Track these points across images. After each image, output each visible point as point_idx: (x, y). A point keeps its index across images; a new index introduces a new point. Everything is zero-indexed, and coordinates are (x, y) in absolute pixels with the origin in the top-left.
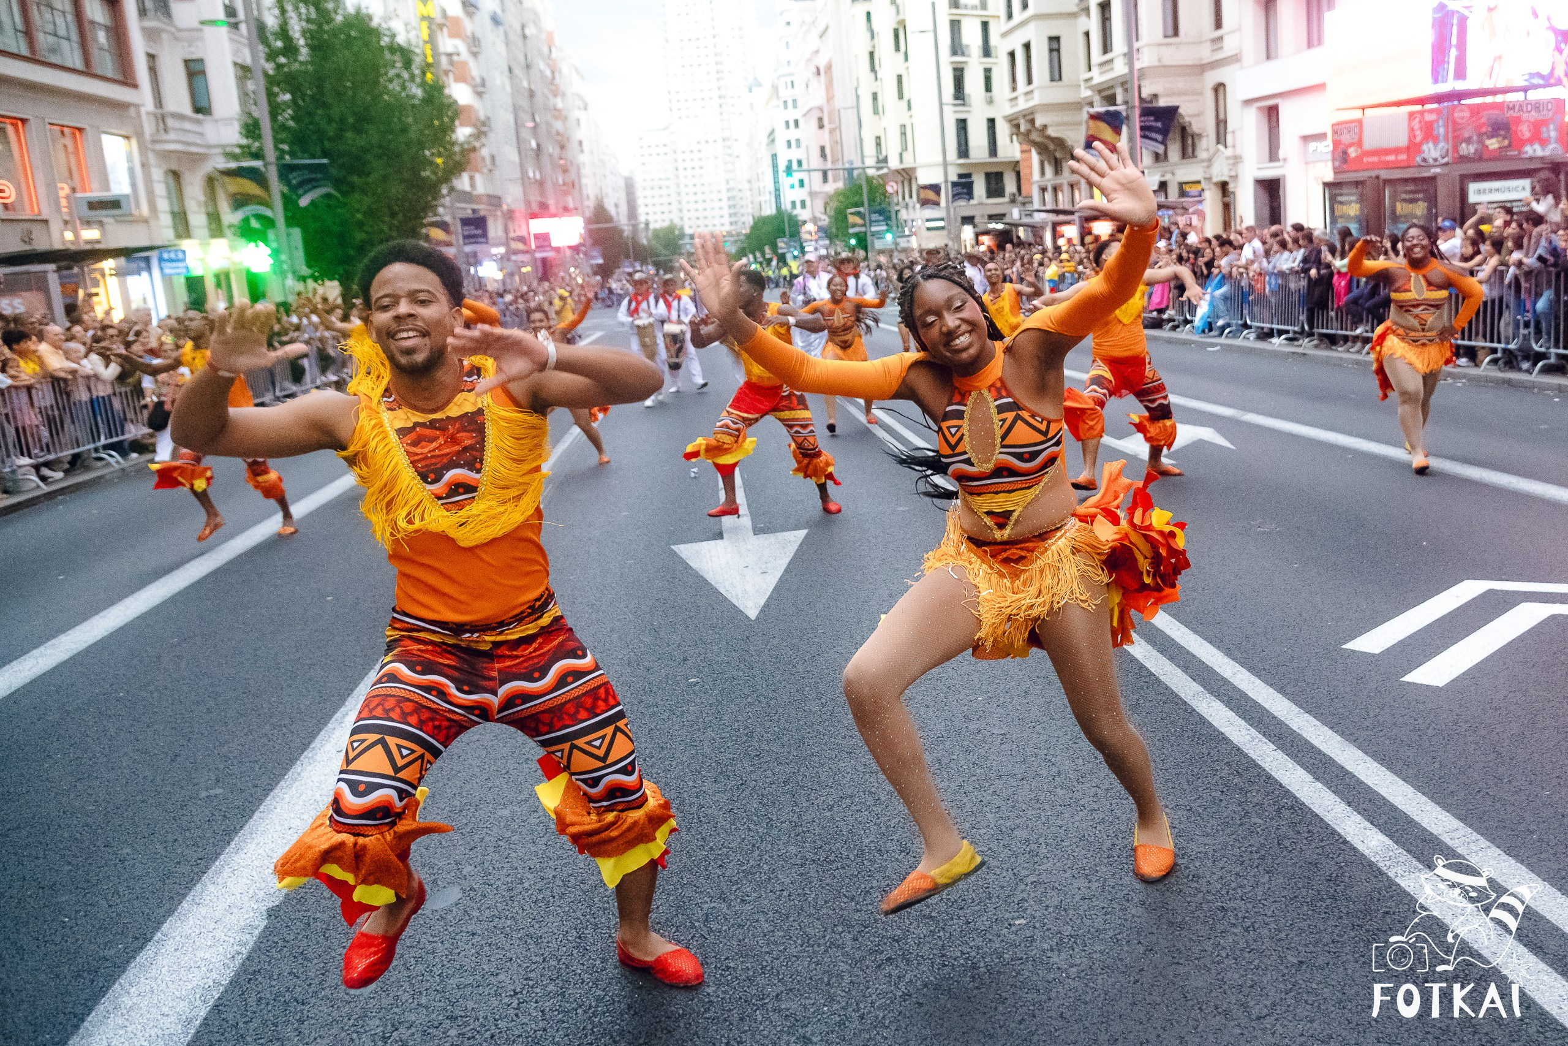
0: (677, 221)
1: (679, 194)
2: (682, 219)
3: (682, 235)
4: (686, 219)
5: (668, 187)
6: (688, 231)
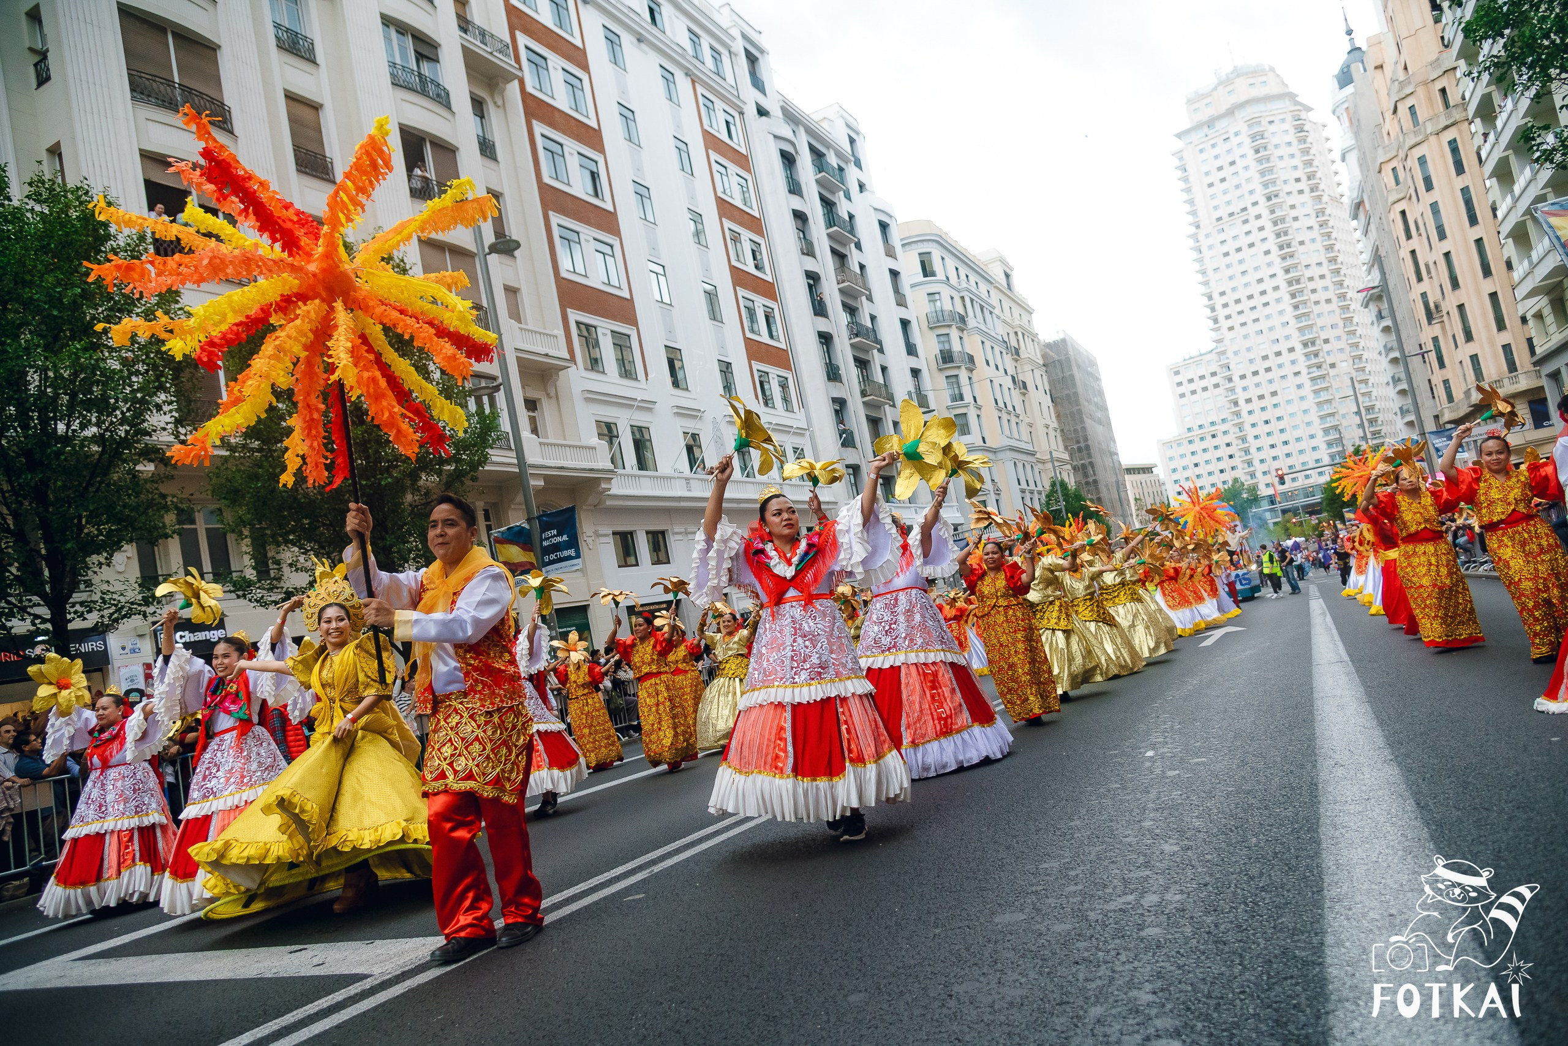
0: (1248, 482)
1: (1244, 439)
2: (1252, 475)
3: (1255, 500)
4: (1259, 474)
5: (1225, 433)
6: (1264, 491)
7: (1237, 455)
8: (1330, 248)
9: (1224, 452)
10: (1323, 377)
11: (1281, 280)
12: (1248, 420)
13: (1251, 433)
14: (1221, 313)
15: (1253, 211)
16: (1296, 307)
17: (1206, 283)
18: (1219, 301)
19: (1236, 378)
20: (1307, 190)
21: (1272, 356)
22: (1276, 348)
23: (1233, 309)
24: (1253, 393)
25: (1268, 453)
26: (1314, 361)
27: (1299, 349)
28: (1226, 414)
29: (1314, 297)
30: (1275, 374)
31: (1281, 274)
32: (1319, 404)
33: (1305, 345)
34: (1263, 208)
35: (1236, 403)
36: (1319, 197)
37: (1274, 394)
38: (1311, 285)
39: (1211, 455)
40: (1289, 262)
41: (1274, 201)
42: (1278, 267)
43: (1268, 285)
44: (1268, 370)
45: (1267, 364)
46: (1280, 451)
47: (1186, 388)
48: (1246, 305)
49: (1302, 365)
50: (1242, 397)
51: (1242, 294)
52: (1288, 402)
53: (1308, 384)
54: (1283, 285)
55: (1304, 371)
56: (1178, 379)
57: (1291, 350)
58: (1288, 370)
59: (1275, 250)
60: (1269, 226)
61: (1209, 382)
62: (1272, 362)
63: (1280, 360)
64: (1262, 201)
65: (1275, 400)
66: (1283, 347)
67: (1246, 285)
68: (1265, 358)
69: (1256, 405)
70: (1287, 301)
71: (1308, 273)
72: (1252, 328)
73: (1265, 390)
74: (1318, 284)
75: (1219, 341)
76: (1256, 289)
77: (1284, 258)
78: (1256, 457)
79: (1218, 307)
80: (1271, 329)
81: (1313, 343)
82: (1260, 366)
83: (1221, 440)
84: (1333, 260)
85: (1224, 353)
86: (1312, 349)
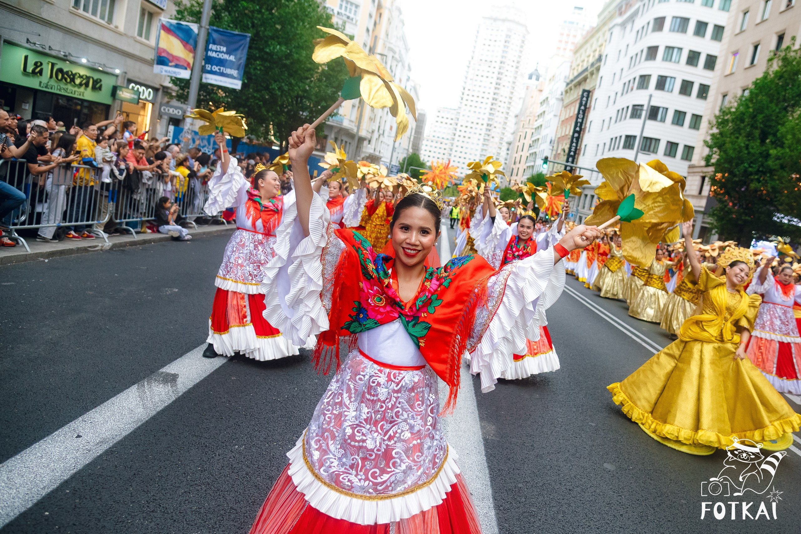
7: (446, 154)
8: (512, 93)
9: (442, 151)
10: (488, 140)
11: (491, 96)
12: (456, 143)
13: (455, 148)
14: (465, 97)
15: (494, 64)
16: (491, 109)
17: (465, 82)
18: (466, 92)
19: (459, 125)
20: (515, 67)
21: (475, 123)
22: (478, 121)
23: (470, 98)
24: (463, 134)
26: (488, 133)
27: (485, 126)
28: (449, 137)
29: (498, 109)
30: (473, 131)
31: (492, 93)
32: (482, 150)
33: (488, 125)
34: (497, 65)
35: (455, 135)
36: (517, 72)
37: (469, 138)
38: (500, 104)
39: (437, 150)
40: (496, 91)
41: (502, 65)
42: (492, 91)
43: (486, 96)
44: (471, 128)
45: (472, 125)
47: (440, 119)
48: (475, 99)
49: (483, 132)
50: (458, 133)
51: (476, 94)
52: (473, 143)
53: (482, 140)
54: (491, 99)
55: (483, 135)
56: (439, 114)
57: (482, 125)
58: (478, 131)
59: (494, 84)
60: (496, 73)
61: (449, 121)
62: (474, 126)
63: (477, 126)
64: (499, 62)
65: (468, 140)
66: (480, 122)
67: (479, 91)
68: (472, 123)
69: (461, 139)
70: (490, 105)
71: (501, 99)
72: (473, 109)
73: (467, 135)
74: (502, 104)
75: (460, 108)
76: (481, 95)
79: (465, 94)
80: (479, 113)
81: (491, 125)
82: (470, 125)
83: (443, 146)
84: (511, 98)
85: (459, 113)
86: (489, 128)
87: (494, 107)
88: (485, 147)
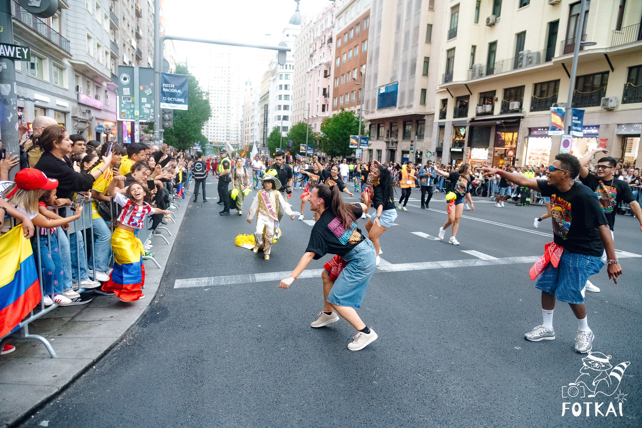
21: (219, 107)
25: (213, 131)
26: (229, 112)
32: (227, 123)
37: (218, 117)
44: (218, 110)
45: (218, 109)
46: (216, 132)
55: (226, 114)
57: (224, 108)
62: (219, 109)
68: (218, 107)
71: (232, 90)
77: (228, 84)
78: (209, 131)
80: (221, 101)
86: (229, 109)
87: (229, 95)
88: (229, 121)
